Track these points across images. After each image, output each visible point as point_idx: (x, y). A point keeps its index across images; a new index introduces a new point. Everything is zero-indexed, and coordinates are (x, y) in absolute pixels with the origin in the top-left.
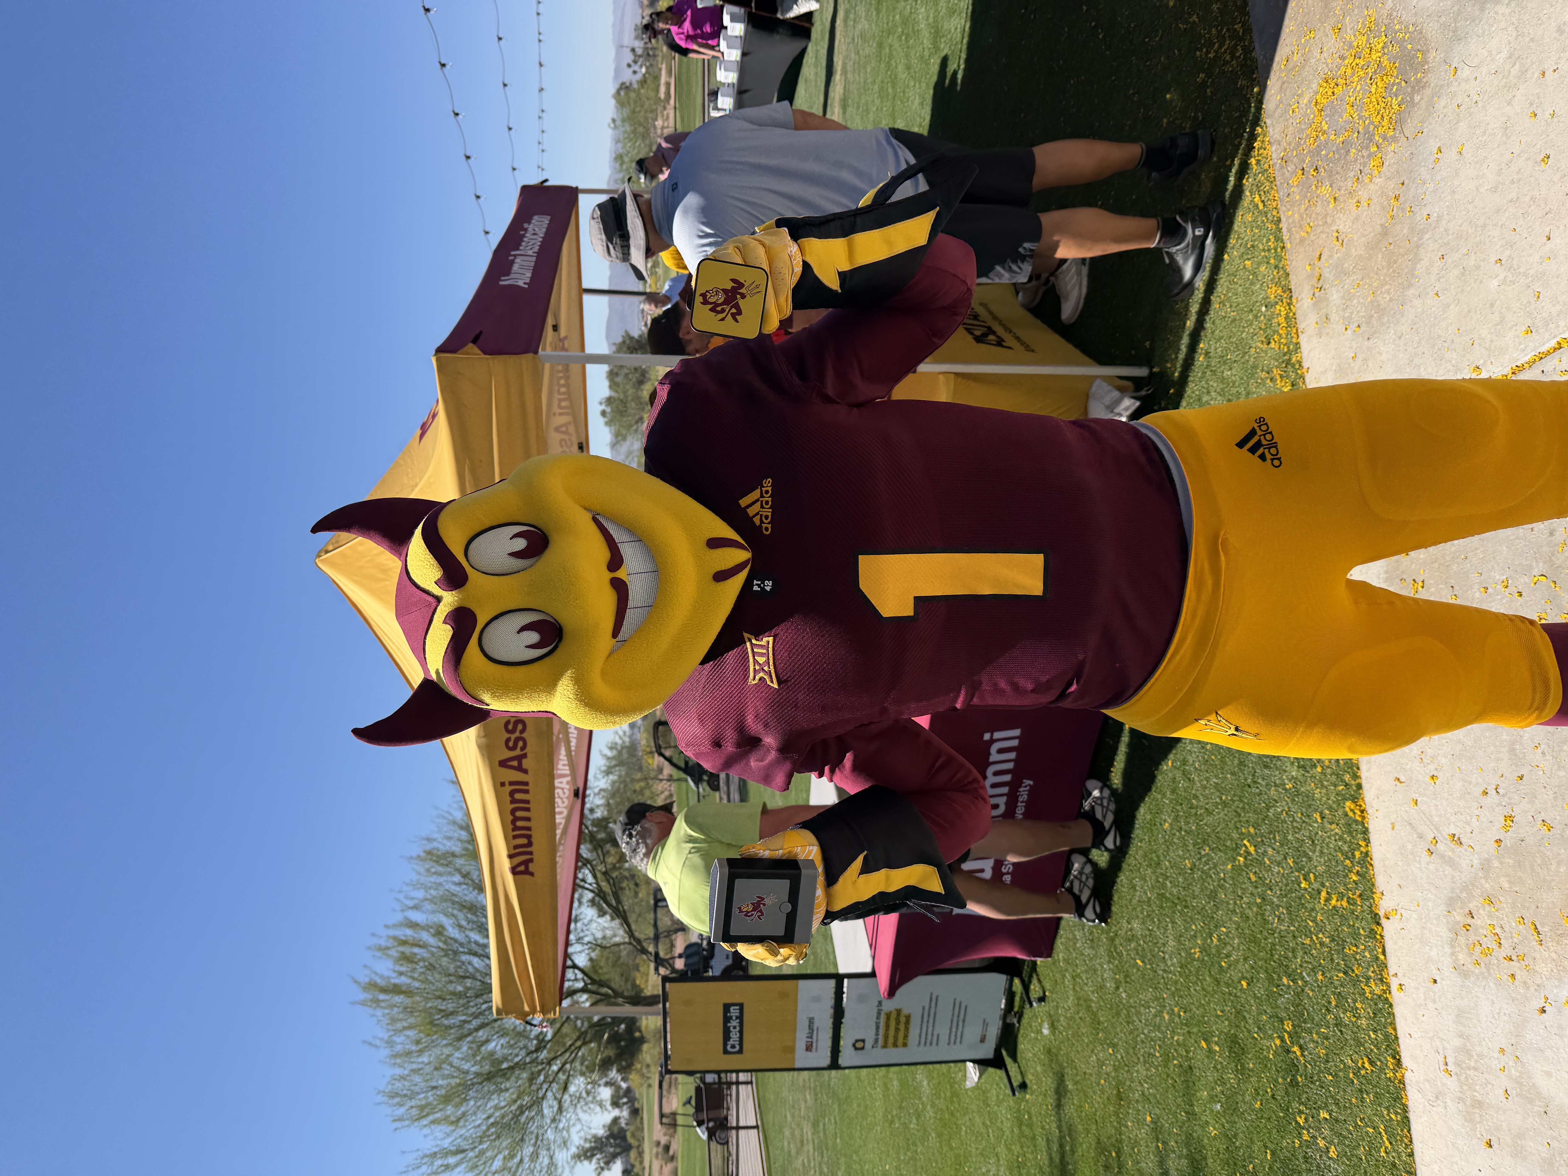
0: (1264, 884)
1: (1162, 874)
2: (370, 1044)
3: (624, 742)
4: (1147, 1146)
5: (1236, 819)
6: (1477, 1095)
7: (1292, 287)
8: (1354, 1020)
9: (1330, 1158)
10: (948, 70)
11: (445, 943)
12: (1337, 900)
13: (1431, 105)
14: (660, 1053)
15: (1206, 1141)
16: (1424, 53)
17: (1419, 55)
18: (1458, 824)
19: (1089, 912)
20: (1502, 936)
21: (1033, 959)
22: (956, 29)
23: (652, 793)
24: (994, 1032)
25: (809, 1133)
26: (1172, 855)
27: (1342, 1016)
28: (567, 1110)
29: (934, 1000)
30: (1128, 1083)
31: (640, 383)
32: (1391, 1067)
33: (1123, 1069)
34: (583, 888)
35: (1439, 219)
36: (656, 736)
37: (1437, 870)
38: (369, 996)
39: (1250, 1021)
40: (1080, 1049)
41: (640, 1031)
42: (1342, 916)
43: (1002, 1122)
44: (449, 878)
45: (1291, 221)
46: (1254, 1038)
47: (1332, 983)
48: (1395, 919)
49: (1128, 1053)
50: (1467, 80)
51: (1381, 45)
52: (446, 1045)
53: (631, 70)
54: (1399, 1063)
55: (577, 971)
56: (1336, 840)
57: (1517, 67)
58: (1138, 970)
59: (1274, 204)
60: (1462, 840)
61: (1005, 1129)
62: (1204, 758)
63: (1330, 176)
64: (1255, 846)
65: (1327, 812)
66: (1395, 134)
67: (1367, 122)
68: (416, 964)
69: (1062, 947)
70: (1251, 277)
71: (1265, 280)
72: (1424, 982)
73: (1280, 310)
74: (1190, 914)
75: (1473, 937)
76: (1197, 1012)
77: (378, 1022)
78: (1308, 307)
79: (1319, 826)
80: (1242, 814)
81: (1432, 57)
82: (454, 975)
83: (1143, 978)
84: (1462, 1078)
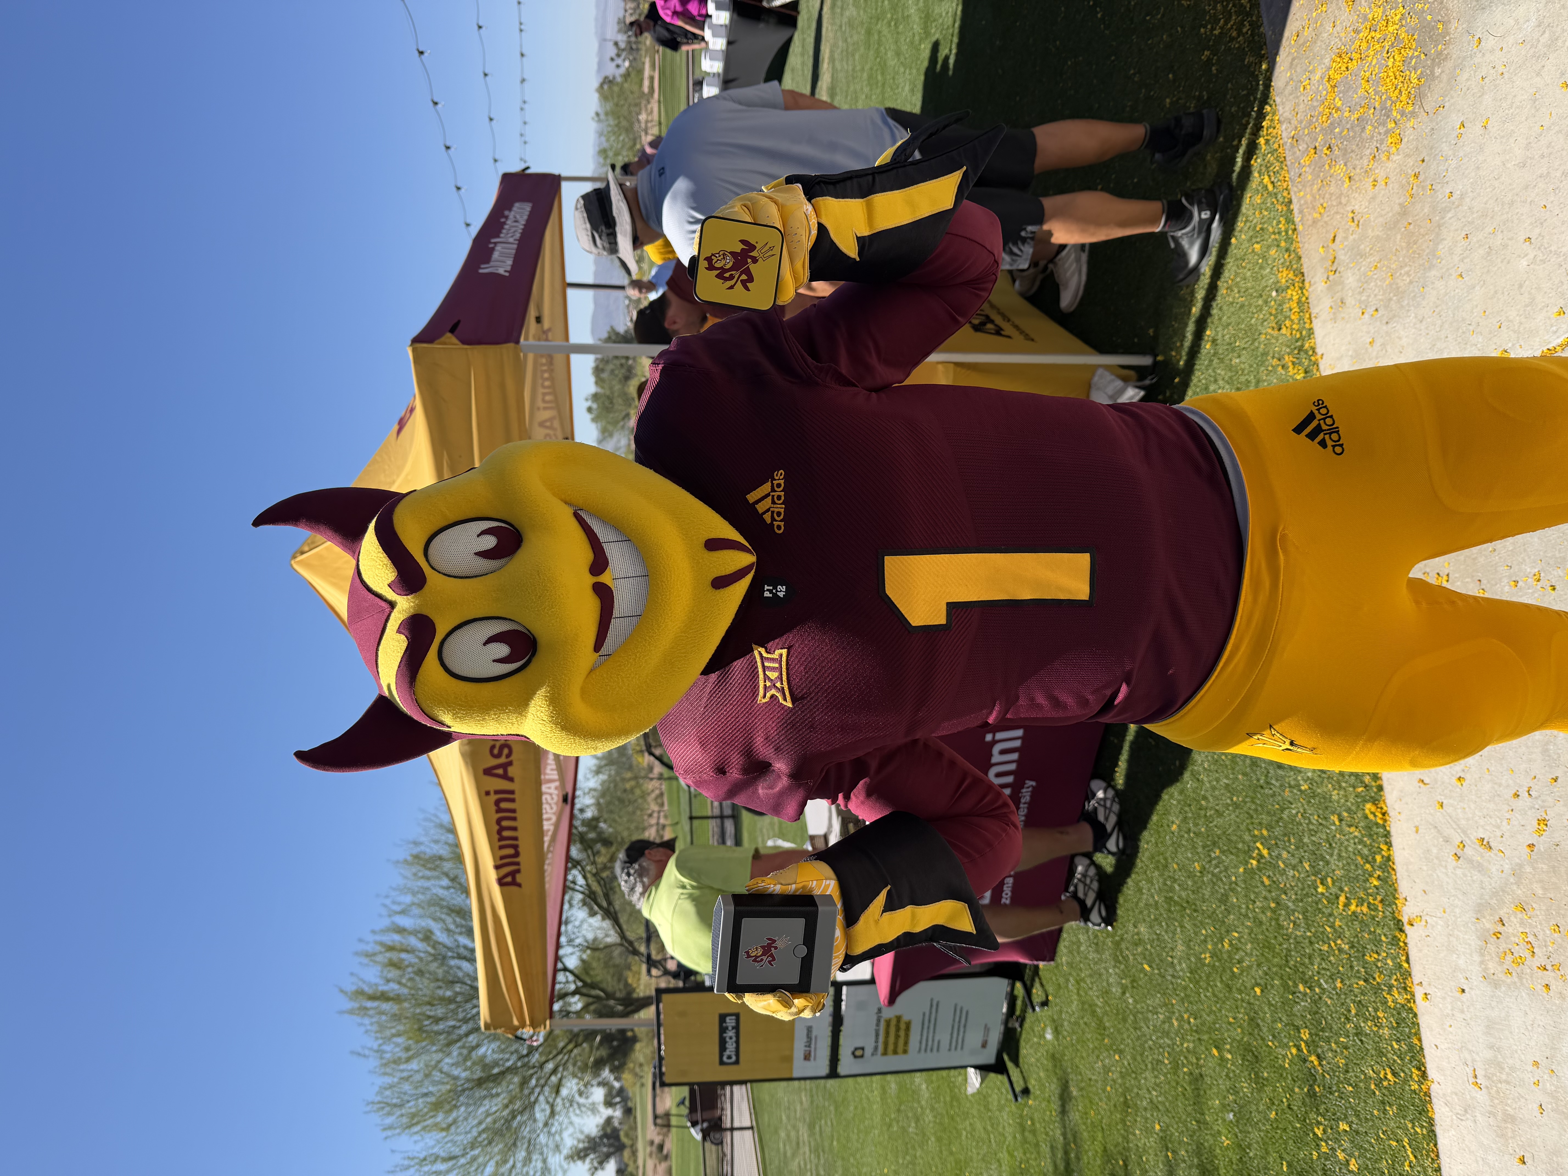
0: (1278, 888)
1: (1170, 877)
2: (359, 1054)
4: (1156, 1155)
5: (1248, 821)
6: (1509, 1109)
7: (1305, 271)
8: (1375, 1029)
9: (1350, 1171)
10: (939, 55)
11: (434, 947)
12: (1357, 906)
13: (1453, 78)
14: (653, 1053)
15: (1218, 1151)
16: (1445, 24)
17: (1440, 26)
18: (1488, 828)
19: (1095, 916)
20: (1535, 944)
21: (1035, 963)
22: (947, 13)
23: (643, 792)
24: (995, 1037)
25: (805, 1135)
26: (1180, 857)
27: (1362, 1025)
28: (559, 1113)
29: (934, 1006)
30: (1135, 1090)
31: (627, 378)
32: (1416, 1079)
33: (1130, 1076)
34: (573, 890)
35: (1462, 197)
37: (1465, 875)
38: (356, 1005)
39: (1265, 1029)
40: (1084, 1055)
42: (1362, 921)
43: (1004, 1128)
44: (437, 882)
45: (1302, 202)
46: (1268, 1046)
47: (1351, 991)
48: (1419, 926)
49: (1135, 1059)
50: (1492, 51)
51: (1399, 16)
52: (436, 1051)
53: (614, 64)
54: (1424, 1075)
55: (568, 974)
56: (1355, 844)
57: (1547, 35)
58: (1146, 975)
59: (1285, 185)
60: (1492, 844)
61: (1007, 1135)
63: (1344, 155)
64: (1268, 849)
65: (1346, 814)
66: (1414, 109)
67: (1383, 97)
68: (404, 970)
69: (1065, 951)
70: (1260, 261)
71: (1275, 264)
72: (1451, 991)
73: (1292, 295)
74: (1199, 918)
75: (1504, 945)
76: (1208, 1019)
77: (367, 1031)
78: (1322, 291)
79: (1337, 829)
80: (1255, 816)
81: (1453, 28)
82: (442, 980)
83: (1151, 983)
84: (1493, 1091)
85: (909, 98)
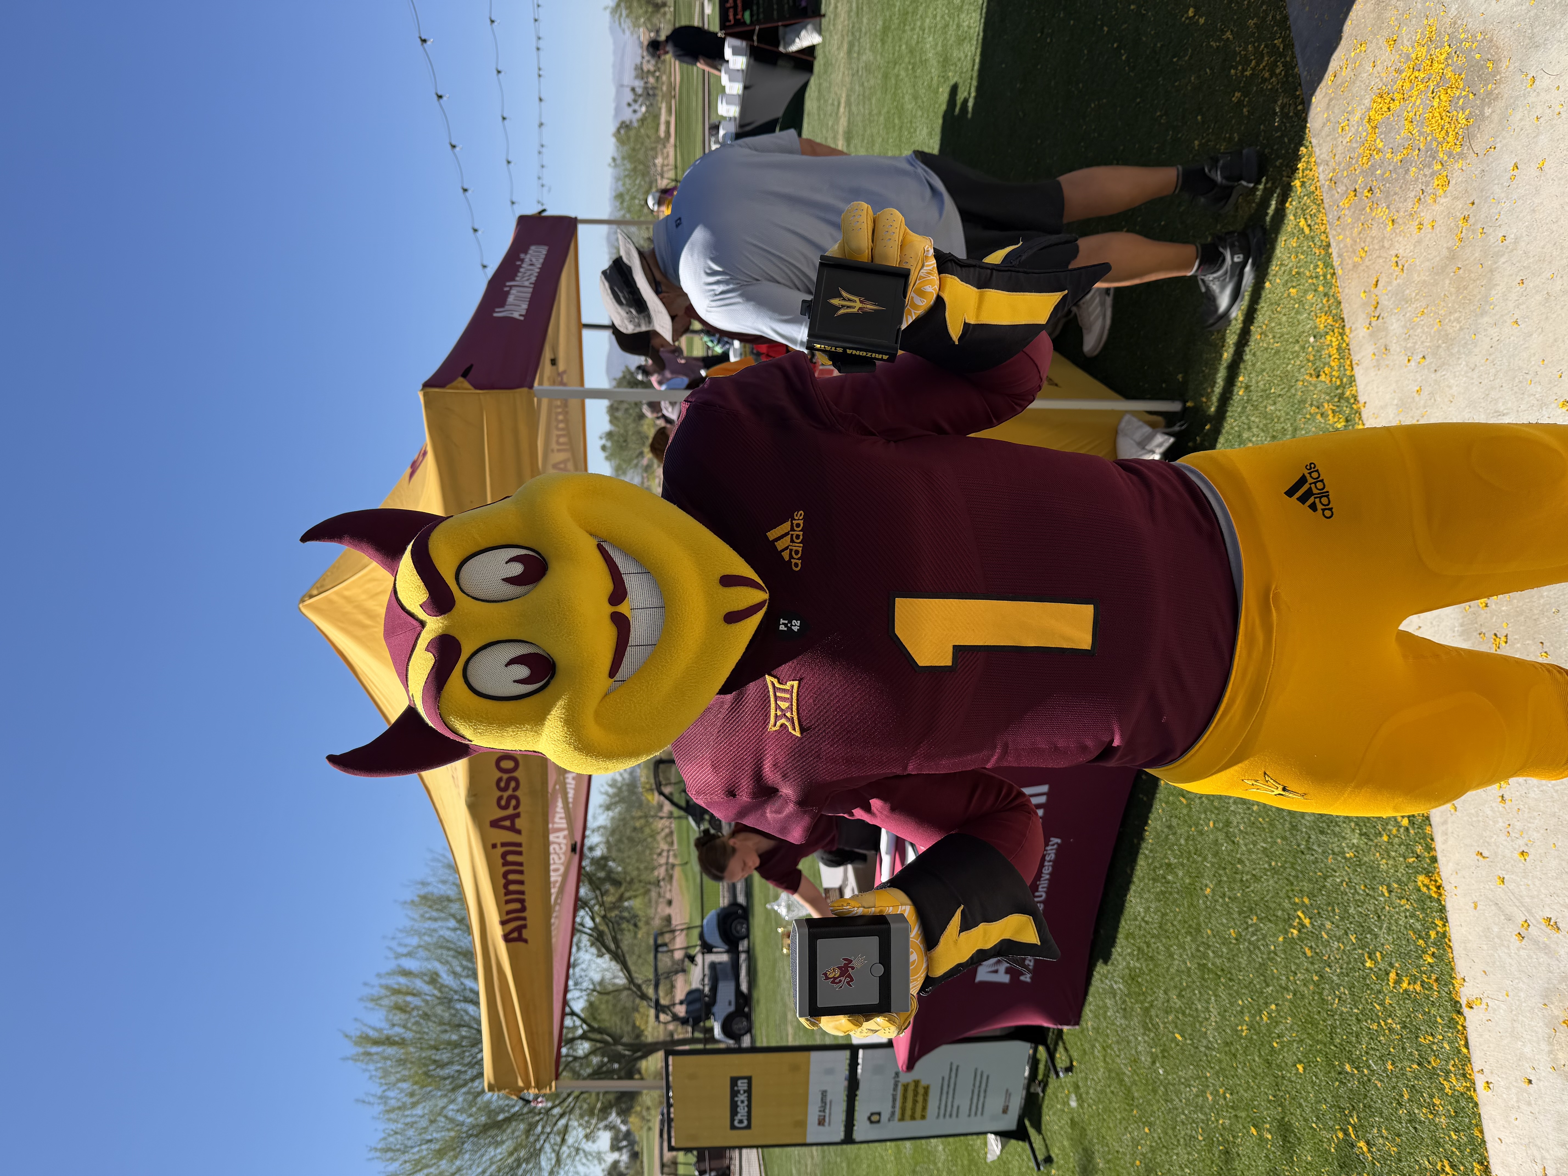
0: (1322, 960)
1: (1203, 943)
2: (364, 1102)
3: (624, 779)
5: (1287, 888)
7: (1345, 316)
8: (1431, 1117)
10: (958, 98)
11: (440, 990)
12: (1409, 984)
13: (1505, 118)
14: (661, 1097)
16: (1496, 62)
17: (1490, 65)
18: (1554, 907)
21: (1060, 1027)
22: (966, 57)
23: (653, 831)
24: (1017, 1102)
26: (1214, 922)
27: (1416, 1111)
28: (565, 1162)
29: (954, 1070)
30: (1167, 1167)
33: (1161, 1151)
34: (582, 932)
35: (1517, 240)
36: (656, 775)
37: (1530, 957)
38: (361, 1050)
39: (1308, 1110)
40: (1111, 1125)
42: (1415, 1001)
44: (444, 924)
45: (1342, 246)
46: (1312, 1127)
47: (1403, 1074)
48: (1479, 1008)
49: (1166, 1134)
50: (1548, 90)
51: (1444, 56)
52: (441, 1097)
53: (631, 110)
54: (1487, 1169)
55: (575, 1018)
56: (1406, 917)
58: (1177, 1044)
59: (1323, 228)
60: (1560, 925)
62: (1250, 820)
63: (1387, 197)
64: (1310, 918)
65: (1396, 886)
66: (1462, 150)
67: (1429, 139)
68: (410, 1013)
69: (1090, 1015)
70: (1297, 306)
71: (1313, 309)
72: (1516, 1081)
73: (1331, 341)
74: (1235, 988)
76: (1246, 1095)
77: (371, 1077)
78: (1363, 337)
79: (1386, 901)
80: (1295, 883)
81: (1504, 66)
82: (449, 1024)
83: (1183, 1054)
85: (927, 141)
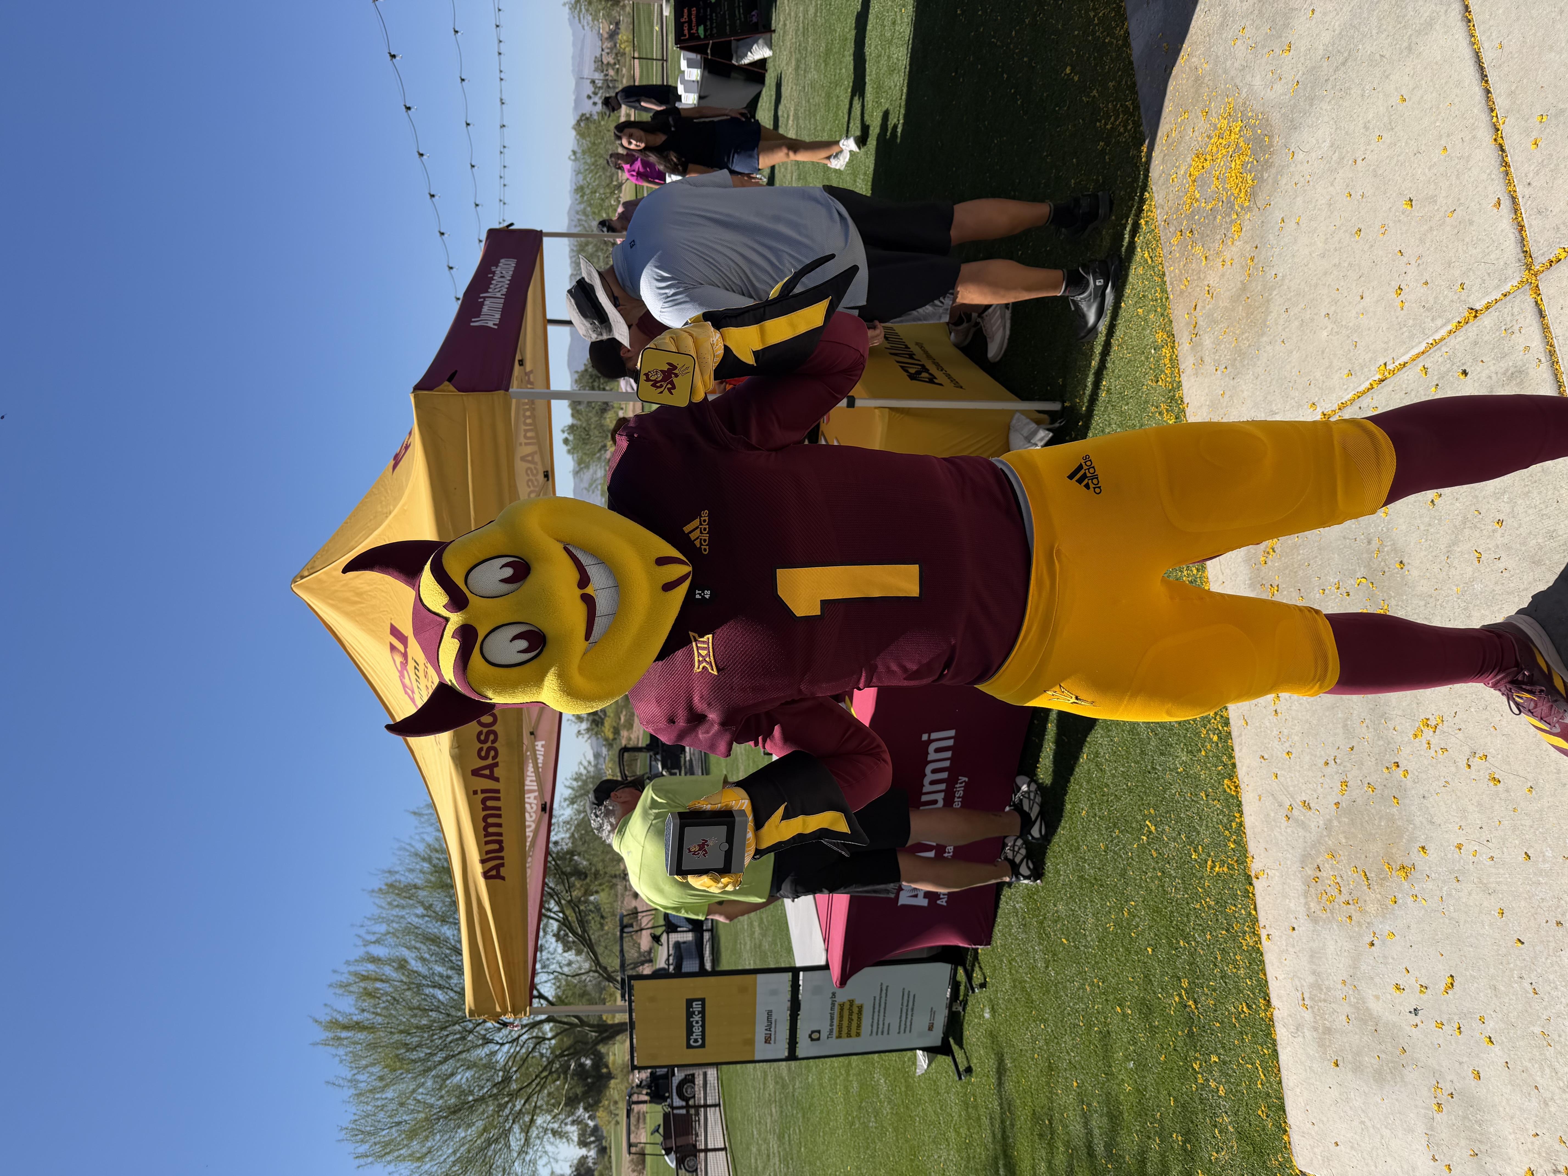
0: (1163, 859)
1: (1081, 858)
2: (334, 1084)
4: (1074, 1110)
5: (1139, 803)
6: (1326, 1022)
7: (1175, 333)
8: (1234, 971)
9: (1220, 1097)
10: (889, 123)
11: (408, 976)
12: (1220, 867)
13: (1276, 182)
15: (1122, 1097)
16: (1271, 137)
17: (1266, 139)
18: (1308, 792)
20: (1341, 884)
21: (974, 947)
22: (896, 86)
24: (941, 1020)
25: (775, 1146)
26: (1089, 839)
27: (1226, 968)
28: (533, 1142)
29: (884, 990)
30: (1057, 1054)
32: (1263, 1008)
33: (1053, 1042)
34: (549, 917)
35: (1284, 277)
36: (621, 766)
37: (1294, 833)
38: (331, 1035)
39: (1155, 983)
40: (1016, 1028)
41: (607, 1067)
42: (1224, 880)
43: (951, 1108)
45: (1172, 275)
46: (1158, 998)
47: (1217, 941)
48: (1263, 877)
49: (1057, 1026)
50: (1302, 163)
51: (1238, 128)
52: (410, 1080)
54: (1269, 1003)
56: (1217, 815)
57: (1337, 154)
58: (1064, 948)
59: (1160, 260)
60: (1311, 805)
61: (954, 1114)
62: (1112, 750)
63: (1202, 238)
64: (1155, 825)
65: (1211, 790)
66: (1250, 205)
67: (1229, 193)
68: (379, 998)
69: (999, 934)
70: (1143, 323)
71: (1154, 326)
72: (1286, 930)
73: (1166, 353)
74: (1105, 892)
75: (1321, 887)
76: (1113, 981)
77: (341, 1062)
78: (1187, 350)
79: (1204, 804)
80: (1145, 798)
81: (1275, 141)
83: (1068, 955)
84: (1316, 1010)
